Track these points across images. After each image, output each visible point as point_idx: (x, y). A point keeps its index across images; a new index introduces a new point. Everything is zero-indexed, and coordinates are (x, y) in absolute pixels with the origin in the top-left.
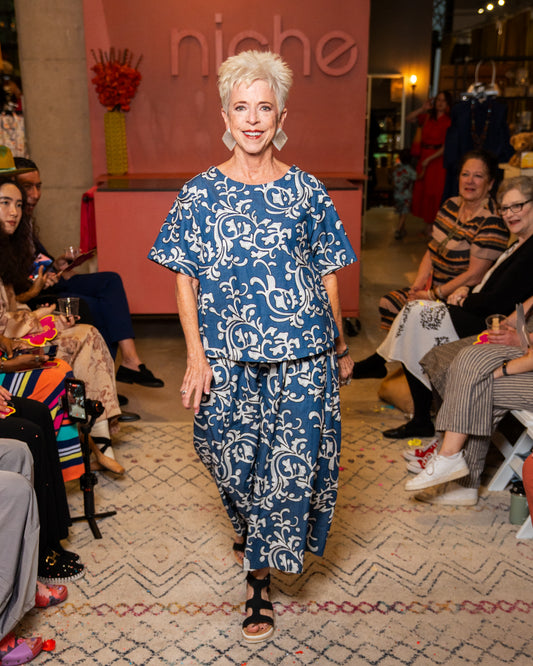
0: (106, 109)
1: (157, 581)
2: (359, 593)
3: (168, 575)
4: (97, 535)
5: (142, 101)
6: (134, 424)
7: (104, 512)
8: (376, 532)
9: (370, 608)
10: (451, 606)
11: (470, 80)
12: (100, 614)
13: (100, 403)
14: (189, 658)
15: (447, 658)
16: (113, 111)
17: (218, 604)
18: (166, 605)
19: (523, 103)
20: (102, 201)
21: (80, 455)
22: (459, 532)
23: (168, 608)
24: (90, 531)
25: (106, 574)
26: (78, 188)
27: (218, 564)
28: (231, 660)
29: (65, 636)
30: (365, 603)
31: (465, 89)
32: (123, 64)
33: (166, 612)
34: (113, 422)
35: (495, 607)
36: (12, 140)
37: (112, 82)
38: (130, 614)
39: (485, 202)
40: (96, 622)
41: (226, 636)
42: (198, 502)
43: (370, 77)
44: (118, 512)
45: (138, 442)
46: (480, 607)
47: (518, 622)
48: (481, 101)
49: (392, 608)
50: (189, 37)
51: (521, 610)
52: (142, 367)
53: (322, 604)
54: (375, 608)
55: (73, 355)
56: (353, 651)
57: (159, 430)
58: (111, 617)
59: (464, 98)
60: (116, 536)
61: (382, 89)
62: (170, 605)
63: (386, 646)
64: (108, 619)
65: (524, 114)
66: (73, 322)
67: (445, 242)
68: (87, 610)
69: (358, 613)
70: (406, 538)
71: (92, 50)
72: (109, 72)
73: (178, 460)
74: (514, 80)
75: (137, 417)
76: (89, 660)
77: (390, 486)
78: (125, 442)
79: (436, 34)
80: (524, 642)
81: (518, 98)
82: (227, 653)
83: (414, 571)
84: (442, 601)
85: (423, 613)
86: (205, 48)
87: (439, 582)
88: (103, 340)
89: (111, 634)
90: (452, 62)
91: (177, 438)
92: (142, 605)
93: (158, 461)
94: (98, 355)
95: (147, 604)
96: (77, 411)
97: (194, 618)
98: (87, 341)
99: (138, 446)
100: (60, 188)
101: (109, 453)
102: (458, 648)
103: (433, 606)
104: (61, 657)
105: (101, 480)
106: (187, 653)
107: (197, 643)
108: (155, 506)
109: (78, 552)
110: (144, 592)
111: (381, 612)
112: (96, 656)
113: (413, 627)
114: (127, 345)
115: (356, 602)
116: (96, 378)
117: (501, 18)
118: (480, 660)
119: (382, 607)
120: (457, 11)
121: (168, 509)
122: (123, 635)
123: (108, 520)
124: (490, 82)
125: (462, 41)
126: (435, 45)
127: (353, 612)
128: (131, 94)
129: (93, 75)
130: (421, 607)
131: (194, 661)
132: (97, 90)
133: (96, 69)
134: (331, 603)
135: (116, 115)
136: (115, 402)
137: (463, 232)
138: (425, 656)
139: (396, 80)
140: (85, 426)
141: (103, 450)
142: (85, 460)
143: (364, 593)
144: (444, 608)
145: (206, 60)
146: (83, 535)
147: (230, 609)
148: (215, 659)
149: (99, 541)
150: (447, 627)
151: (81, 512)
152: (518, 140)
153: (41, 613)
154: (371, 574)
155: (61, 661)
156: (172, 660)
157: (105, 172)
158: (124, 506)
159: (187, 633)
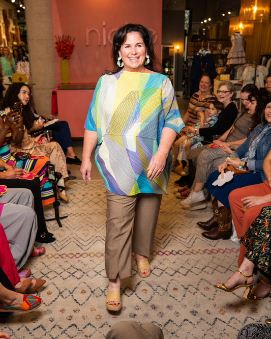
0: (60, 59)
1: (85, 244)
2: (164, 247)
3: (89, 242)
4: (60, 226)
5: (75, 55)
6: (74, 181)
7: (63, 216)
8: (170, 222)
9: (169, 253)
10: (201, 252)
11: (200, 48)
12: (62, 258)
13: (60, 174)
14: (98, 275)
15: (200, 273)
16: (64, 59)
18: (88, 254)
19: (219, 56)
20: (60, 93)
21: (53, 194)
23: (90, 255)
24: (57, 225)
25: (64, 241)
26: (51, 89)
29: (49, 267)
30: (167, 251)
31: (198, 51)
32: (67, 41)
33: (88, 256)
34: (66, 180)
35: (218, 252)
36: (25, 71)
37: (63, 48)
38: (74, 258)
39: (209, 93)
40: (61, 261)
42: (100, 211)
43: (162, 46)
44: (69, 216)
45: (75, 188)
46: (212, 252)
47: (227, 257)
48: (204, 55)
49: (178, 253)
50: (93, 31)
51: (228, 252)
52: (76, 157)
54: (171, 253)
55: (49, 154)
56: (163, 271)
58: (67, 259)
59: (198, 54)
60: (68, 226)
61: (166, 50)
62: (90, 254)
63: (175, 267)
64: (65, 260)
65: (220, 60)
66: (49, 140)
68: (57, 256)
69: (164, 255)
70: (182, 225)
71: (55, 36)
72: (62, 44)
73: (92, 195)
74: (216, 48)
75: (75, 178)
76: (59, 276)
77: (174, 204)
78: (70, 188)
79: (186, 30)
80: (229, 265)
81: (218, 55)
83: (185, 238)
84: (197, 249)
85: (190, 254)
86: (99, 35)
87: (196, 242)
88: (61, 148)
89: (67, 266)
90: (192, 41)
91: (91, 186)
92: (79, 254)
93: (83, 195)
94: (59, 153)
95: (81, 253)
96: (52, 177)
97: (100, 259)
98: (54, 148)
99: (76, 190)
100: (43, 89)
101: (64, 193)
102: (204, 268)
103: (194, 252)
104: (48, 275)
105: (61, 203)
106: (98, 273)
108: (83, 213)
109: (53, 233)
110: (80, 248)
111: (173, 255)
112: (61, 275)
113: (186, 260)
114: (70, 149)
115: (163, 251)
116: (58, 163)
117: (210, 25)
118: (213, 273)
119: (174, 253)
120: (193, 22)
121: (88, 215)
122: (72, 266)
123: (65, 219)
124: (207, 48)
125: (194, 33)
126: (186, 35)
127: (162, 255)
128: (71, 53)
129: (56, 45)
130: (189, 252)
131: (100, 276)
132: (57, 51)
133: (57, 43)
134: (154, 251)
135: (65, 61)
136: (66, 172)
137: (202, 104)
138: (191, 272)
139: (171, 47)
140: (55, 183)
141: (61, 191)
142: (55, 196)
143: (167, 247)
144: (198, 252)
145: (99, 40)
146: (55, 226)
149: (61, 228)
150: (199, 260)
151: (54, 217)
152: (219, 70)
153: (39, 258)
154: (169, 239)
155: (47, 277)
156: (92, 276)
157: (61, 83)
158: (71, 214)
159: (98, 265)
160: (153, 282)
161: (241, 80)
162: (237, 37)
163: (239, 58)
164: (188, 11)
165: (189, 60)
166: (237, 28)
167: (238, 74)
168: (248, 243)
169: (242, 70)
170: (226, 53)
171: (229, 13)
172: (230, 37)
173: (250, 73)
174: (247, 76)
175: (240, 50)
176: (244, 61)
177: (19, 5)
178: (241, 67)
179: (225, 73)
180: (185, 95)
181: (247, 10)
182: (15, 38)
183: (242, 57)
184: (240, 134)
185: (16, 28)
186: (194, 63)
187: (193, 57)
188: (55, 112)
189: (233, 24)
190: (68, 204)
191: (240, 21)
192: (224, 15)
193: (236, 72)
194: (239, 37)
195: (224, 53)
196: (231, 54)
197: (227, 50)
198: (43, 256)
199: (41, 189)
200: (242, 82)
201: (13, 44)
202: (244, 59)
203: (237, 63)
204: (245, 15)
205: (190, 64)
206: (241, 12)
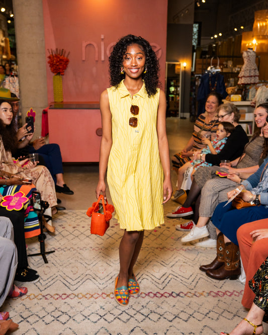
0: (53, 75)
1: (73, 283)
2: (164, 288)
3: (78, 280)
4: (46, 262)
5: (69, 70)
6: (64, 211)
7: (49, 251)
8: (171, 260)
9: (168, 295)
10: (205, 294)
11: (209, 65)
12: (46, 299)
14: (87, 319)
15: (203, 318)
16: (57, 75)
17: (100, 293)
18: (77, 294)
19: (230, 75)
20: (51, 113)
22: (207, 260)
23: (77, 296)
24: (43, 260)
25: (50, 280)
26: (42, 108)
27: (100, 275)
28: (106, 320)
29: (30, 309)
30: (166, 292)
32: (62, 55)
35: (224, 294)
36: (13, 87)
37: (56, 63)
38: (60, 299)
40: (44, 303)
41: (103, 309)
42: (92, 246)
43: (167, 63)
44: (56, 251)
45: (65, 219)
46: (217, 294)
47: (234, 301)
48: (213, 73)
49: (178, 295)
50: (90, 44)
51: (236, 295)
52: (65, 185)
53: (147, 293)
54: (171, 295)
55: (36, 180)
56: (161, 316)
57: (75, 213)
58: (51, 300)
59: (206, 72)
60: (54, 262)
61: (172, 68)
62: (78, 294)
63: (176, 312)
64: (49, 301)
65: (231, 79)
66: (36, 164)
67: (200, 132)
68: (40, 297)
69: (163, 297)
70: (184, 262)
71: (48, 49)
72: (55, 58)
73: (83, 227)
74: (227, 65)
75: (65, 209)
76: (41, 321)
78: (59, 219)
79: (194, 46)
80: (237, 310)
81: (229, 73)
82: (104, 317)
83: (188, 278)
84: (201, 291)
85: (192, 297)
86: (97, 49)
87: (199, 282)
89: (50, 308)
90: (201, 57)
91: (82, 217)
92: (65, 294)
93: (74, 228)
95: (68, 294)
97: (89, 300)
98: (42, 173)
99: (66, 221)
102: (208, 313)
103: (196, 294)
104: (28, 319)
105: (48, 236)
106: (86, 317)
107: (90, 312)
108: (72, 248)
110: (66, 288)
111: (173, 297)
112: (44, 319)
113: (188, 304)
114: (60, 176)
115: (162, 292)
116: (46, 189)
117: (220, 41)
118: (218, 319)
119: (174, 295)
120: (202, 38)
121: (78, 250)
122: (56, 309)
123: (51, 255)
124: (217, 66)
125: (204, 50)
126: (194, 51)
127: (161, 297)
128: (65, 68)
129: (48, 60)
130: (192, 295)
131: (89, 321)
132: (50, 66)
133: (49, 57)
134: (151, 293)
135: (58, 77)
136: (55, 200)
138: (193, 317)
139: (178, 64)
140: (41, 213)
143: (166, 288)
144: (201, 294)
145: (97, 54)
146: (40, 262)
147: (106, 296)
148: (99, 320)
149: (47, 264)
150: (203, 303)
151: (39, 251)
152: (229, 90)
153: (19, 299)
154: (169, 279)
155: (28, 321)
156: (79, 321)
157: (53, 101)
158: (59, 248)
159: (86, 307)
160: (148, 328)
161: (253, 101)
162: (249, 54)
163: (251, 76)
164: (197, 25)
165: (197, 78)
166: (250, 44)
167: (250, 95)
168: (257, 288)
169: (255, 90)
170: (238, 71)
171: (242, 27)
172: (242, 54)
173: (264, 93)
174: (261, 96)
175: (253, 67)
176: (257, 79)
177: (9, 15)
178: (255, 87)
179: (236, 93)
180: (192, 117)
181: (261, 24)
182: (5, 51)
183: (255, 76)
184: (251, 160)
185: (6, 41)
186: (202, 82)
187: (201, 75)
188: (45, 133)
189: (245, 40)
190: (55, 237)
191: (253, 37)
192: (236, 29)
193: (249, 92)
194: (252, 54)
195: (236, 72)
196: (243, 73)
197: (239, 68)
198: (24, 297)
199: (26, 219)
200: (255, 103)
201: (2, 57)
202: (257, 78)
203: (249, 83)
204: (259, 30)
205: (198, 83)
206: (254, 26)
